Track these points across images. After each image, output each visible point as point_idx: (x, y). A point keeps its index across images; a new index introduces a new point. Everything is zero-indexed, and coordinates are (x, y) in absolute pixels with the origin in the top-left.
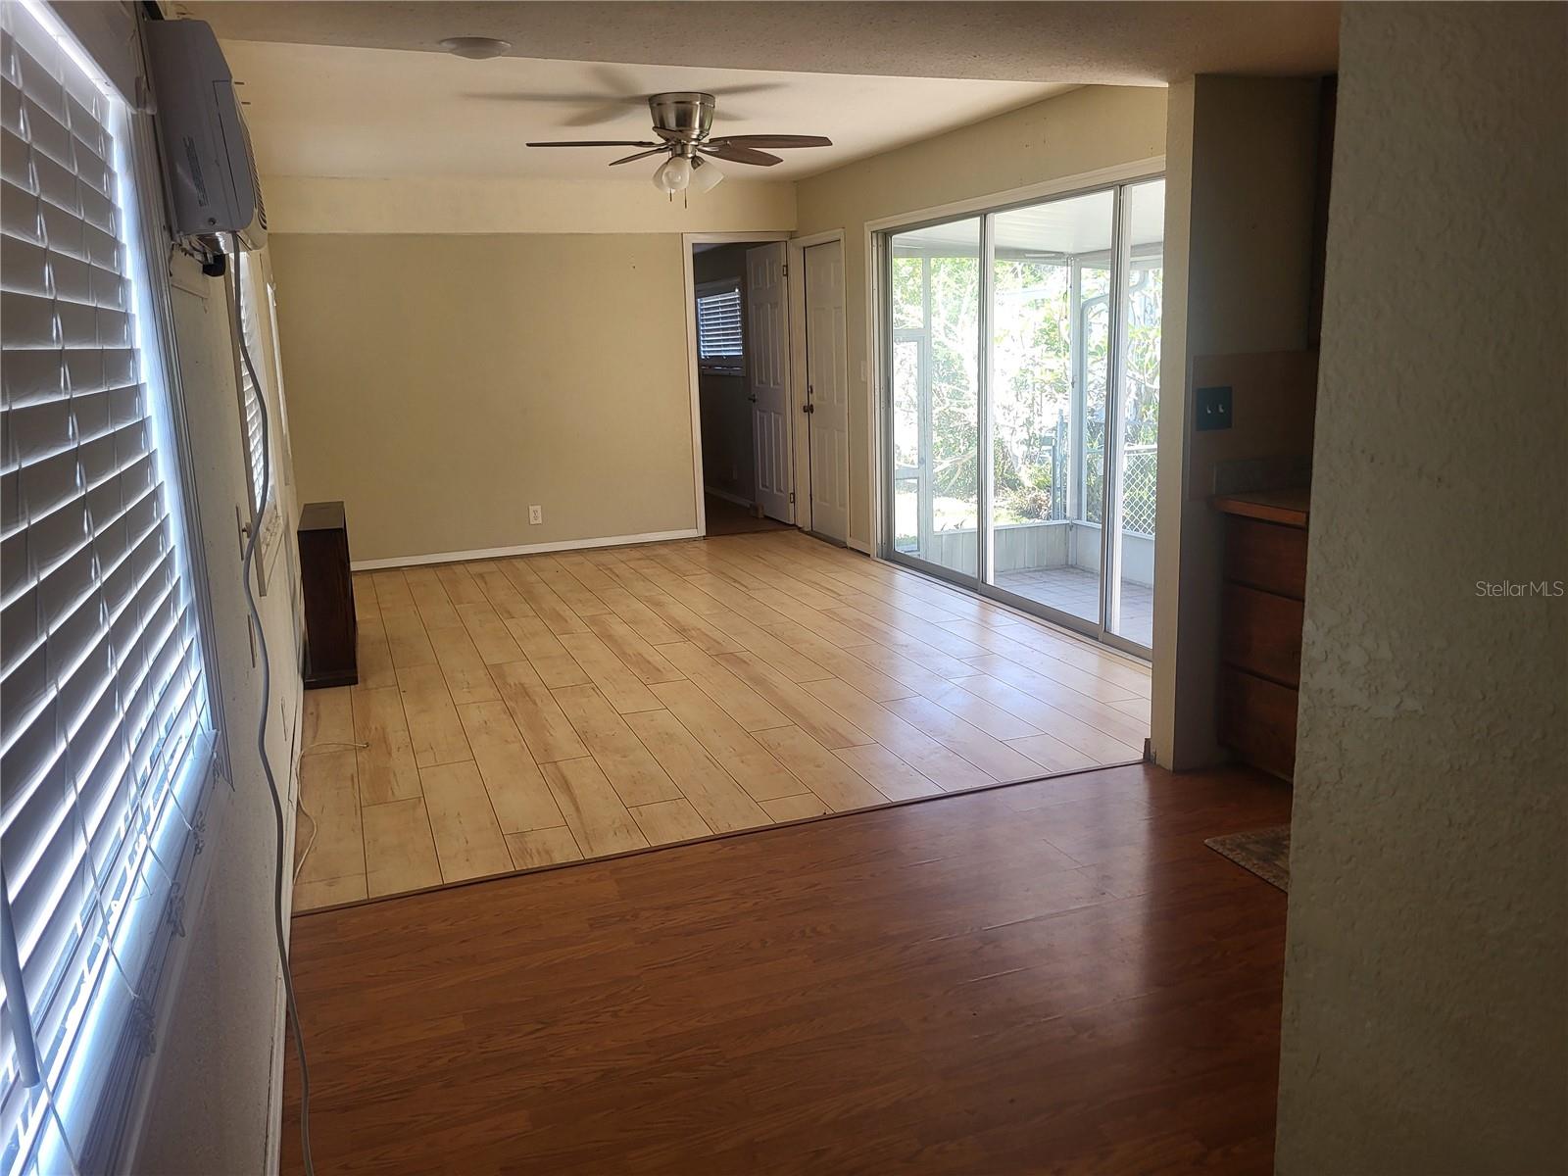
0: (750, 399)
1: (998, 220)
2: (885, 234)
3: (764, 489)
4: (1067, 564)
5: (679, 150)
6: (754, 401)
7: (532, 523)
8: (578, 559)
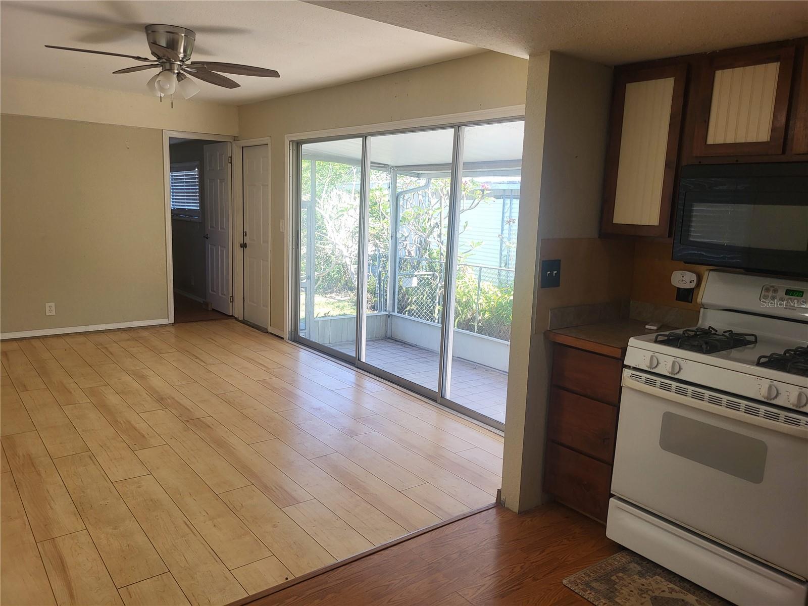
0: (204, 237)
1: (374, 142)
2: (298, 143)
3: (213, 293)
4: (386, 337)
5: (168, 66)
6: (207, 238)
7: (47, 315)
8: (82, 339)
